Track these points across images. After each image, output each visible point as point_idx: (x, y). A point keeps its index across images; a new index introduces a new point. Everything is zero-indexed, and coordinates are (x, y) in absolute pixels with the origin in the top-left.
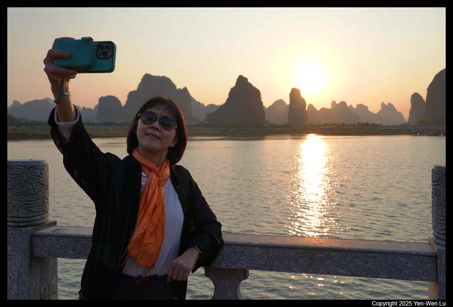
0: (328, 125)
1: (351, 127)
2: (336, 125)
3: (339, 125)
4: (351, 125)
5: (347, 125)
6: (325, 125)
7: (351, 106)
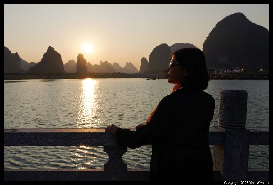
0: (99, 73)
1: (111, 74)
2: (103, 73)
3: (105, 73)
4: (111, 73)
5: (109, 73)
6: (97, 73)
7: (110, 63)
